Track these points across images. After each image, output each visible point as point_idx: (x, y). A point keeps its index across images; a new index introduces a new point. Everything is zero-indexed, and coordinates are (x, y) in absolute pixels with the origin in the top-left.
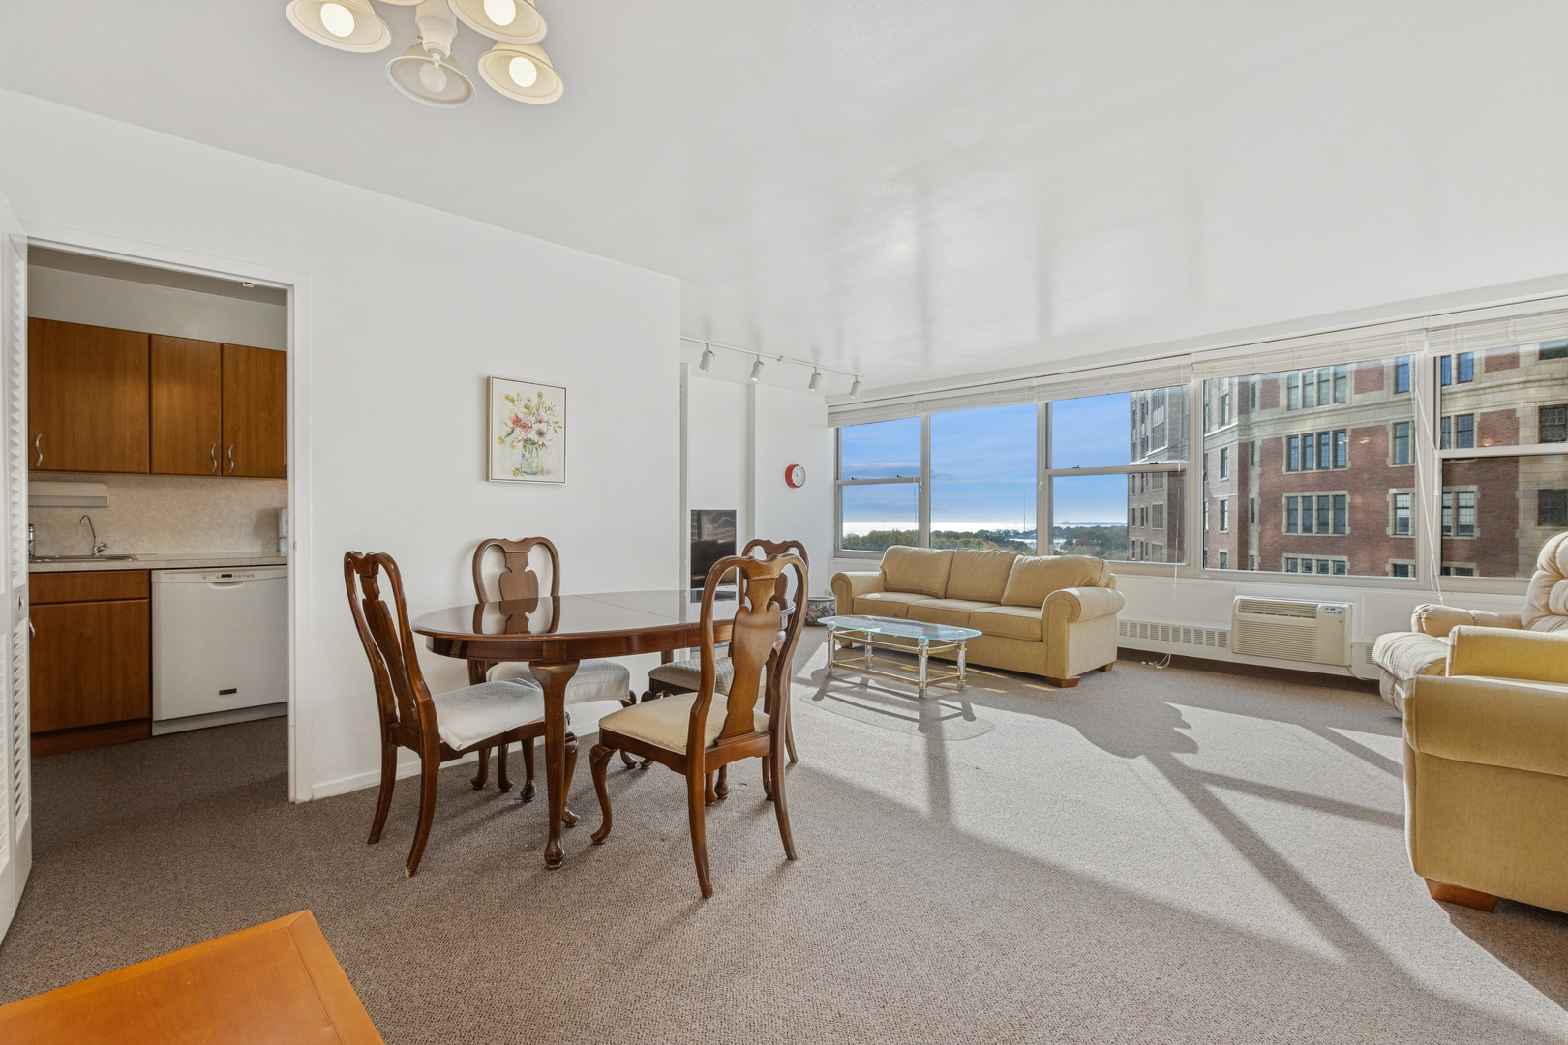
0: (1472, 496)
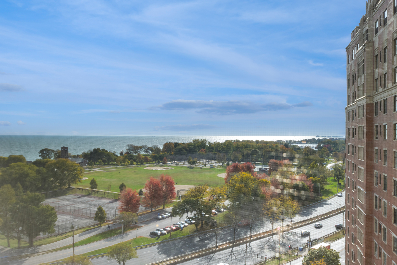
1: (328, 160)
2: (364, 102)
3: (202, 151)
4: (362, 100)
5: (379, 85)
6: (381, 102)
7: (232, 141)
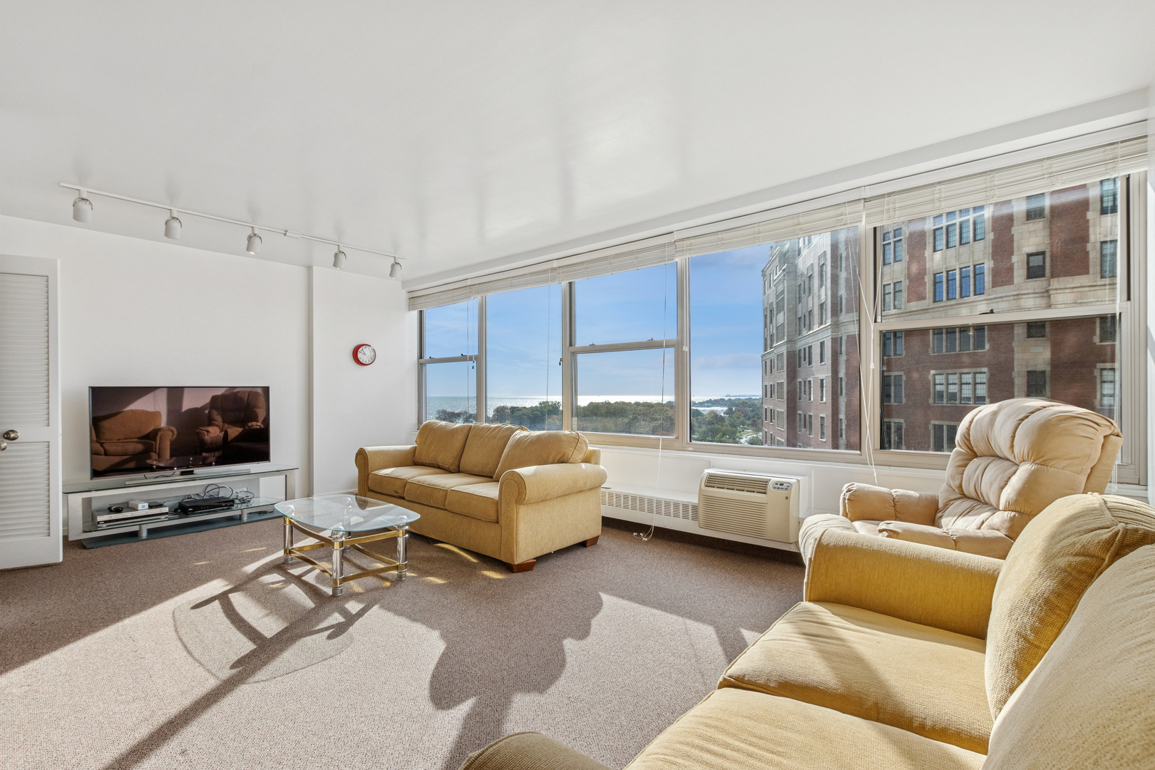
0: (984, 375)
1: (743, 431)
2: (784, 350)
3: (553, 419)
4: (781, 347)
5: (803, 326)
6: (805, 349)
7: (599, 403)
